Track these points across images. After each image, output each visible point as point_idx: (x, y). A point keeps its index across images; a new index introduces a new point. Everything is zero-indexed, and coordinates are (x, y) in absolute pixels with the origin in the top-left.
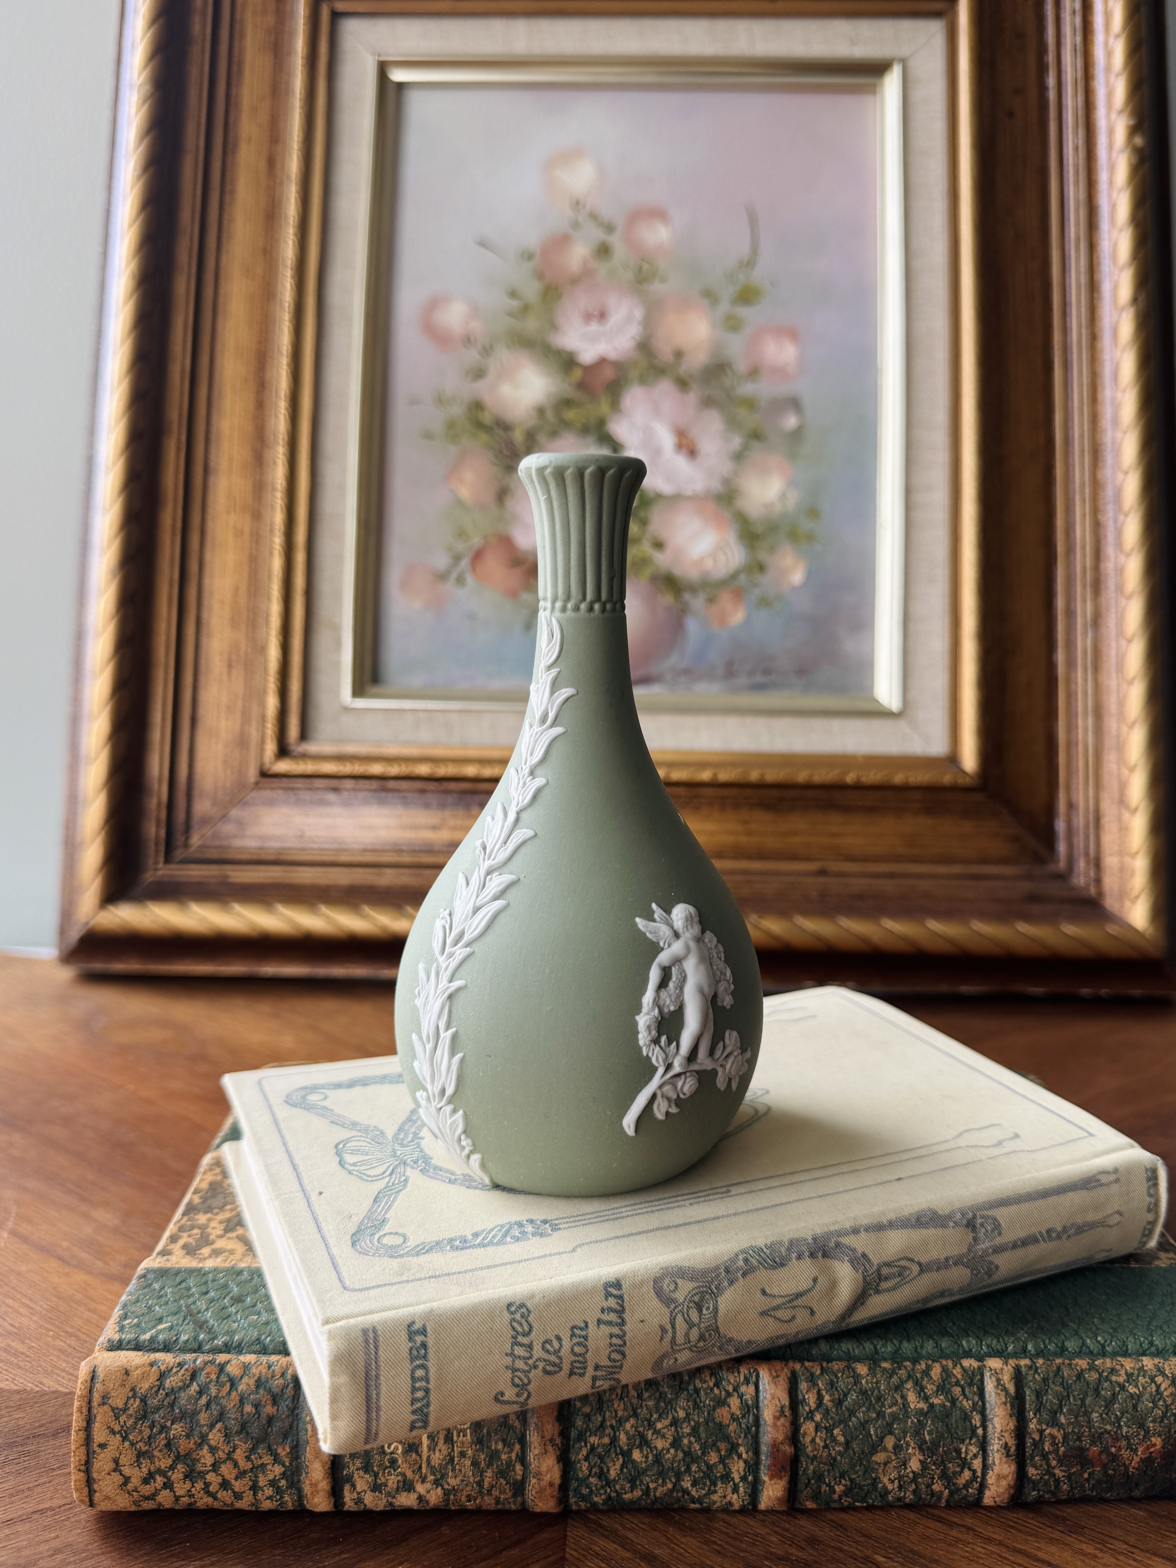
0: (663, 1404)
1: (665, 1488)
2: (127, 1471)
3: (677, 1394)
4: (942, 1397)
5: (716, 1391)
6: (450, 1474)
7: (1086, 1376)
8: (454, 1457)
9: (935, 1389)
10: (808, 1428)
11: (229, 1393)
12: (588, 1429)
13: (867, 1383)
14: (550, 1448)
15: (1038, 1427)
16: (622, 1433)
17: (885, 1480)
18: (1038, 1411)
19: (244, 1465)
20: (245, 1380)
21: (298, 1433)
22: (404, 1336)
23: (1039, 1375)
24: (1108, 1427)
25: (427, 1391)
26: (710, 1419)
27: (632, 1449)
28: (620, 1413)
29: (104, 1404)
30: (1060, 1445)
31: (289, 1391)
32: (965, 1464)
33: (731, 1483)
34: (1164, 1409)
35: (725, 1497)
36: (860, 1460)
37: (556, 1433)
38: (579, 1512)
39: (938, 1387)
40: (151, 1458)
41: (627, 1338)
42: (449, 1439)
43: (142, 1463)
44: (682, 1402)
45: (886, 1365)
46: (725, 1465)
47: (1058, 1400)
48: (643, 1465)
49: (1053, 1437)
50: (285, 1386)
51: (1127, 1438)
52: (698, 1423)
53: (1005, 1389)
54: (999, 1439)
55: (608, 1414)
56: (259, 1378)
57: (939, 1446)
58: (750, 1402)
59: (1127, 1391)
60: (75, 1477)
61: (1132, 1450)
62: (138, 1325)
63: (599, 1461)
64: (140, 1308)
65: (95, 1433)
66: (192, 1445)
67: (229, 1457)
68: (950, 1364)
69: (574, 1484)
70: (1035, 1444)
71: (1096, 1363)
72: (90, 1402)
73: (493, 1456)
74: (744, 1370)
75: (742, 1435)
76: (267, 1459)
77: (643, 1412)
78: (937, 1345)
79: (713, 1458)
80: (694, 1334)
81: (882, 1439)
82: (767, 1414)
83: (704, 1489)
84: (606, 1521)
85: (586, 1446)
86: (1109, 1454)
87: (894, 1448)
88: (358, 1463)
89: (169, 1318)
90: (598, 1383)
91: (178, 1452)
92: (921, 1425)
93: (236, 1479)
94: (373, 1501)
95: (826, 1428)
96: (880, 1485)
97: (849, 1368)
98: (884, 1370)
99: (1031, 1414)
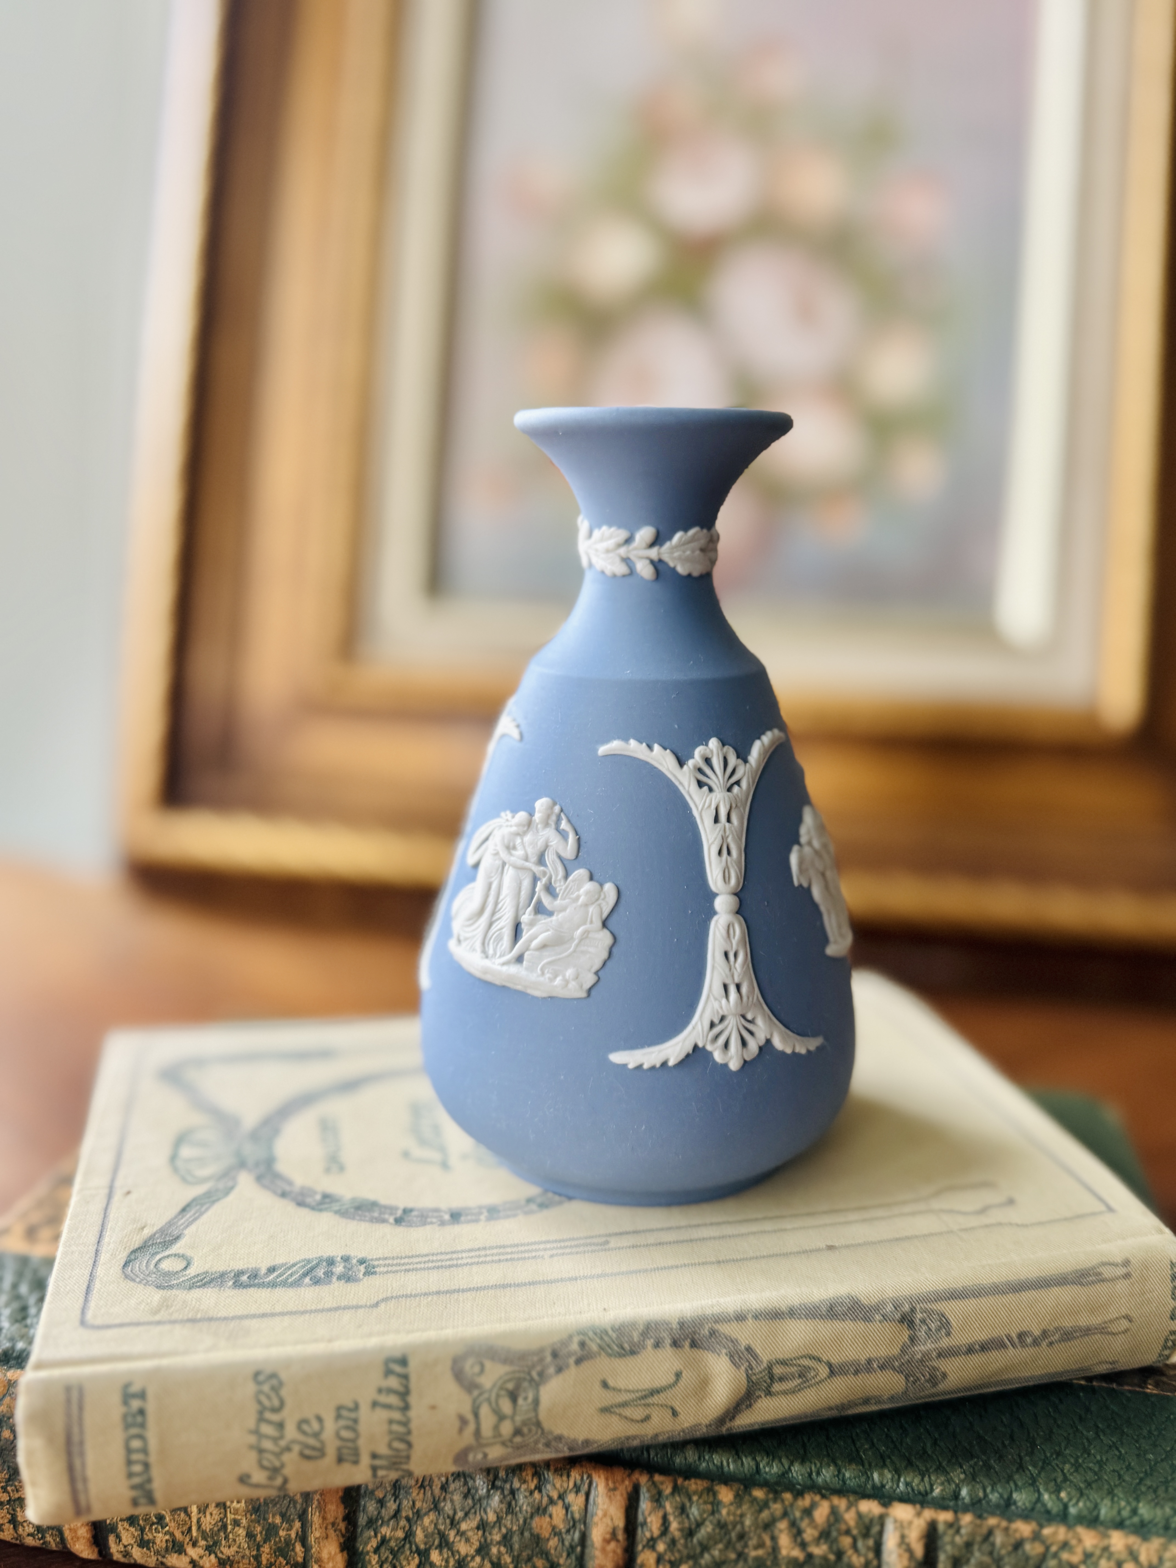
0: (471, 1501)
4: (824, 1547)
5: (536, 1495)
6: (223, 1542)
7: (1027, 1547)
8: (227, 1524)
9: (817, 1534)
10: (648, 1558)
12: (379, 1516)
13: (728, 1514)
14: (331, 1532)
16: (419, 1528)
22: (117, 1397)
23: (961, 1535)
25: (147, 1465)
26: (526, 1528)
27: (430, 1549)
28: (418, 1505)
37: (340, 1517)
39: (821, 1533)
41: (413, 1426)
42: (220, 1504)
44: (494, 1503)
45: (760, 1493)
52: (510, 1531)
55: (405, 1502)
58: (577, 1516)
63: (391, 1557)
68: (843, 1505)
71: (1046, 1530)
73: (271, 1530)
74: (575, 1475)
75: (565, 1555)
77: (446, 1507)
78: (837, 1474)
80: (507, 1427)
82: (597, 1535)
85: (376, 1536)
90: (382, 1473)
94: (142, 1557)
95: (670, 1562)
97: (710, 1490)
98: (754, 1500)
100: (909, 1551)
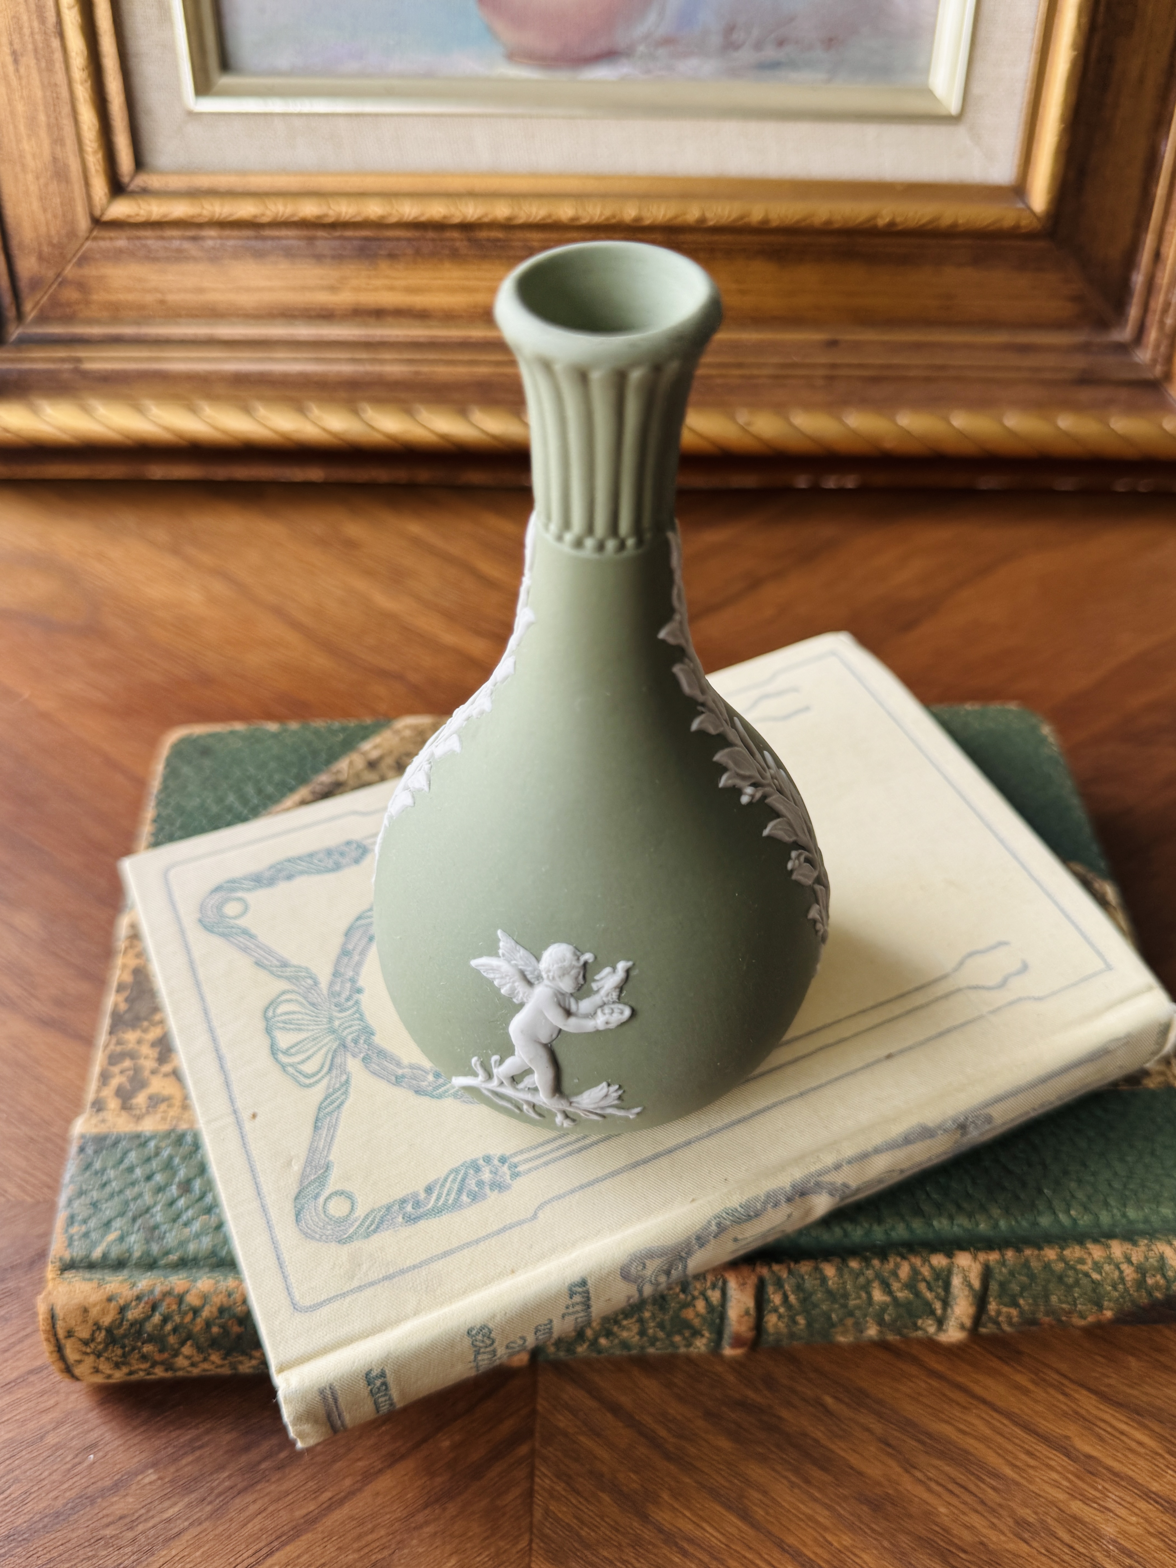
2: (108, 1371)
4: (906, 1291)
5: (682, 1296)
7: (1053, 1264)
9: (901, 1285)
10: (772, 1321)
11: (194, 1319)
13: (833, 1283)
15: (997, 1307)
17: (841, 1339)
18: (1000, 1296)
20: (207, 1307)
22: (363, 1383)
23: (1006, 1266)
24: (1064, 1306)
26: (676, 1317)
29: (70, 1336)
30: (1015, 1317)
32: (920, 1329)
33: (694, 1346)
34: (1121, 1290)
36: (820, 1331)
39: (904, 1283)
40: (129, 1364)
43: (121, 1367)
44: (648, 1306)
45: (854, 1262)
46: (688, 1341)
47: (1021, 1287)
48: (609, 1346)
49: (1010, 1313)
51: (1080, 1312)
52: (663, 1320)
54: (957, 1319)
56: (221, 1306)
57: (898, 1321)
58: (716, 1303)
59: (1091, 1277)
61: (1082, 1318)
62: (86, 1235)
64: (84, 1207)
65: (68, 1354)
66: (166, 1355)
67: (205, 1359)
68: (919, 1262)
70: (991, 1319)
71: (1065, 1252)
72: (55, 1335)
74: (711, 1280)
75: (707, 1325)
76: (242, 1359)
79: (677, 1338)
81: (842, 1320)
82: (733, 1313)
86: (1060, 1320)
87: (853, 1324)
89: (118, 1222)
91: (155, 1360)
92: (883, 1310)
93: (216, 1368)
95: (789, 1316)
97: (817, 1269)
98: (852, 1271)
99: (991, 1299)
100: (970, 1286)
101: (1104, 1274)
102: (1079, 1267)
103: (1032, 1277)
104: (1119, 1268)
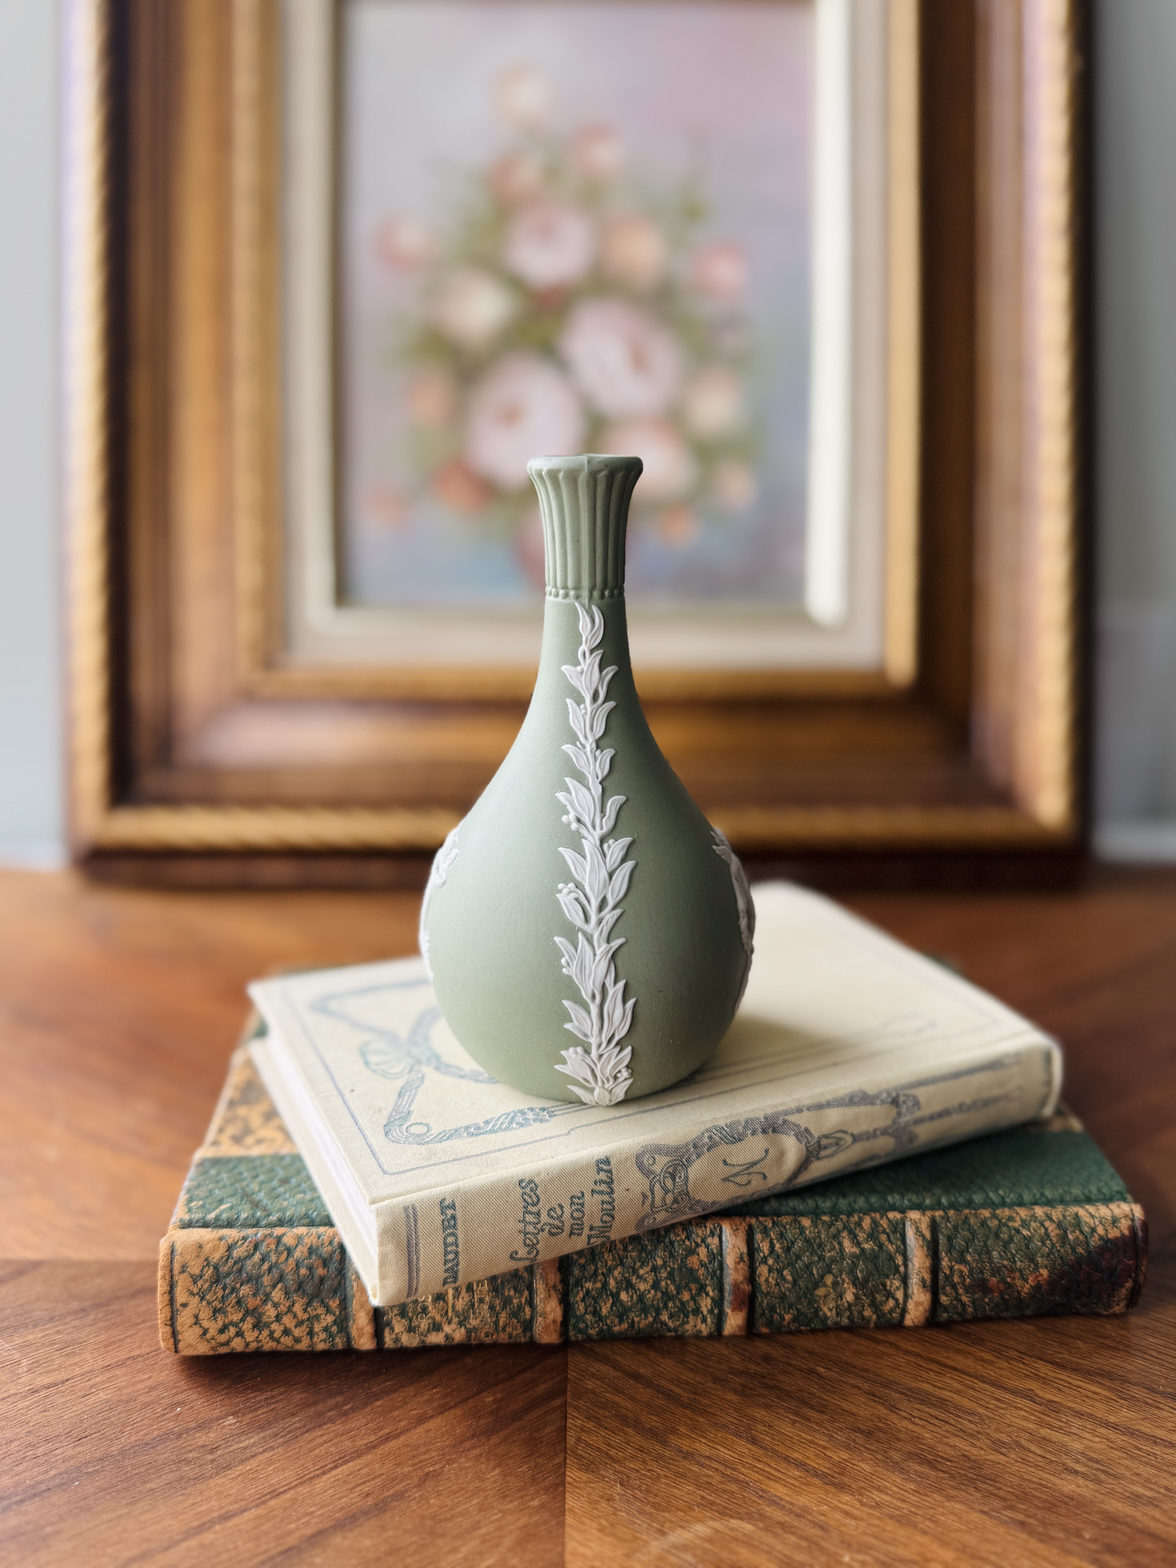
0: (644, 1255)
1: (647, 1321)
2: (205, 1324)
3: (655, 1245)
4: (871, 1243)
5: (687, 1243)
6: (471, 1316)
7: (988, 1222)
8: (474, 1303)
9: (865, 1236)
10: (763, 1270)
11: (287, 1259)
12: (584, 1276)
13: (810, 1233)
14: (553, 1293)
15: (949, 1264)
16: (611, 1279)
17: (825, 1309)
18: (949, 1251)
19: (301, 1315)
20: (299, 1248)
21: (345, 1289)
22: (437, 1210)
23: (950, 1223)
24: (1005, 1263)
25: (457, 1254)
26: (683, 1265)
27: (620, 1291)
28: (609, 1263)
29: (183, 1272)
30: (966, 1277)
31: (337, 1256)
32: (889, 1295)
33: (701, 1315)
34: (1049, 1246)
35: (695, 1326)
36: (805, 1294)
37: (558, 1281)
38: (577, 1343)
39: (868, 1235)
40: (225, 1313)
41: (615, 1204)
42: (470, 1288)
43: (217, 1317)
44: (660, 1253)
45: (825, 1218)
46: (695, 1302)
47: (965, 1242)
48: (629, 1304)
49: (961, 1272)
50: (333, 1252)
51: (1020, 1271)
52: (673, 1269)
53: (923, 1236)
54: (917, 1274)
55: (600, 1264)
56: (311, 1246)
57: (869, 1281)
58: (715, 1251)
59: (1022, 1234)
60: (163, 1331)
61: (1023, 1279)
62: (203, 1206)
63: (593, 1302)
64: (202, 1192)
65: (178, 1295)
66: (258, 1302)
67: (289, 1310)
68: (878, 1216)
69: (573, 1321)
70: (947, 1277)
71: (997, 1212)
72: (171, 1271)
73: (507, 1302)
74: (709, 1225)
75: (709, 1277)
76: (321, 1311)
77: (628, 1261)
78: (867, 1201)
79: (686, 1296)
80: (670, 1198)
81: (822, 1277)
82: (730, 1260)
83: (678, 1320)
84: (599, 1349)
85: (582, 1290)
86: (1005, 1282)
87: (832, 1284)
88: (396, 1311)
89: (229, 1200)
90: (592, 1240)
91: (247, 1308)
92: (855, 1265)
93: (296, 1327)
94: (408, 1340)
95: (777, 1270)
96: (821, 1313)
97: (796, 1221)
98: (824, 1222)
99: (944, 1254)
101: (1032, 1231)
102: (1010, 1224)
103: (973, 1233)
104: (1043, 1225)
